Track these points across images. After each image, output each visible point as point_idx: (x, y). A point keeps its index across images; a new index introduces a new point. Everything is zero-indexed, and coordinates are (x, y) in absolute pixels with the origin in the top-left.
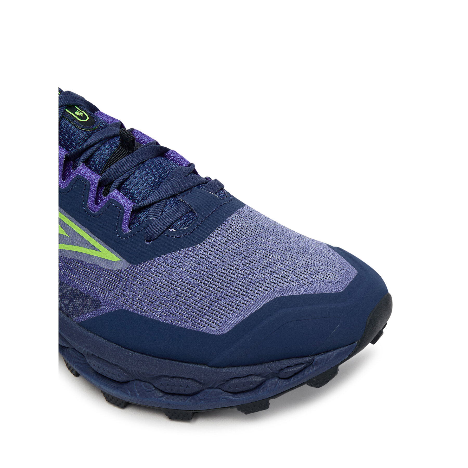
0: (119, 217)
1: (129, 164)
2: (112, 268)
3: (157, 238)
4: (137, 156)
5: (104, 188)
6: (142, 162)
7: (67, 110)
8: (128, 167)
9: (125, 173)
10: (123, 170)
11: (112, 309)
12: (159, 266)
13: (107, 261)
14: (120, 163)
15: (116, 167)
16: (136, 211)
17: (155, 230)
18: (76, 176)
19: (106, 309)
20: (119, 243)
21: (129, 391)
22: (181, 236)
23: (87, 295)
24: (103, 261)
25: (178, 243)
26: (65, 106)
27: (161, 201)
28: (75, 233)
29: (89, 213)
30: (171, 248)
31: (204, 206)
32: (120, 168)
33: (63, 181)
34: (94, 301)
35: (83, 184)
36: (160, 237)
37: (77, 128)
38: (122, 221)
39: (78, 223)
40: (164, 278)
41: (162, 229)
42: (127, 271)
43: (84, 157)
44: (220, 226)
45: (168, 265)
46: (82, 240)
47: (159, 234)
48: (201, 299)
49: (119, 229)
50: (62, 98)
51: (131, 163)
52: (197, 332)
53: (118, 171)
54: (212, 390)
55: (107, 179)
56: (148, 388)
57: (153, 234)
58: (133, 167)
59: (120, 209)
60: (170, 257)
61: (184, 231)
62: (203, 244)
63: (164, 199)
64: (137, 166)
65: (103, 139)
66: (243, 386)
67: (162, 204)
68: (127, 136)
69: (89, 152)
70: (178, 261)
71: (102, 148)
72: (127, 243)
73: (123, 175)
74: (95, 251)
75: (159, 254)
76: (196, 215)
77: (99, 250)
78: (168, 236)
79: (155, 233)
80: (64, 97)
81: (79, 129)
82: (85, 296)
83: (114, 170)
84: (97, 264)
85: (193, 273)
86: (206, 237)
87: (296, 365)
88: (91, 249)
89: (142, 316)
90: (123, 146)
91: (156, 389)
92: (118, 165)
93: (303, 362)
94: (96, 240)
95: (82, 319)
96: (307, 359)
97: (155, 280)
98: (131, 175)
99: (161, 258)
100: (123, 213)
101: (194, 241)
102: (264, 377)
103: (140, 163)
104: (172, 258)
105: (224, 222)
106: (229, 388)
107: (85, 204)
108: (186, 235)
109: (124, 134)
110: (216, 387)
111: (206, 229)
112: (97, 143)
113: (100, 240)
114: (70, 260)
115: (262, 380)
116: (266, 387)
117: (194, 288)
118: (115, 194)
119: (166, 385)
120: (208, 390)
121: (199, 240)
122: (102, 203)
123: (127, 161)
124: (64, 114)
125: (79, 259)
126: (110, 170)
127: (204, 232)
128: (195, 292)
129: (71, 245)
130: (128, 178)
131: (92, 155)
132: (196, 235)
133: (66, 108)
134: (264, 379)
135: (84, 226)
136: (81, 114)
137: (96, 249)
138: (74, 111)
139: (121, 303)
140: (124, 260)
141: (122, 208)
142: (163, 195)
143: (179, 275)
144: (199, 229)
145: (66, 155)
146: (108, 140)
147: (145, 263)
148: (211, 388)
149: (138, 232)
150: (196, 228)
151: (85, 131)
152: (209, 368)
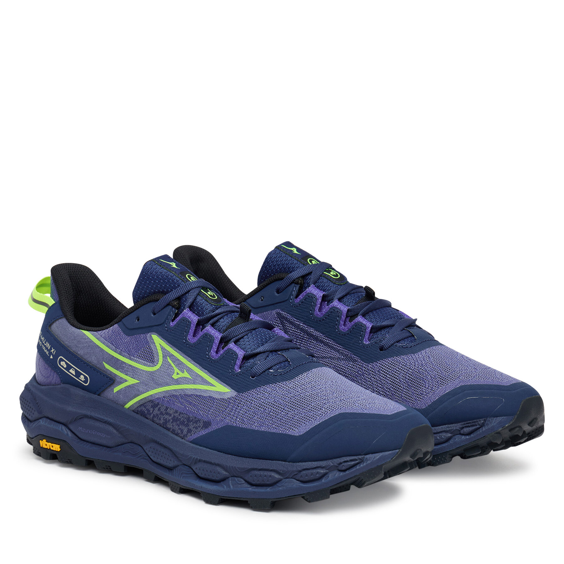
0: (233, 361)
1: (245, 328)
2: (223, 397)
3: (260, 375)
4: (250, 324)
5: (223, 344)
6: (254, 329)
7: (201, 290)
8: (243, 330)
9: (240, 334)
10: (239, 332)
11: (220, 426)
12: (259, 393)
13: (220, 393)
14: (238, 327)
15: (235, 329)
16: (246, 358)
17: (259, 369)
18: (205, 333)
19: (214, 427)
20: (231, 379)
21: (225, 486)
22: (277, 375)
23: (200, 420)
24: (217, 393)
25: (275, 379)
26: (201, 287)
27: (265, 352)
28: (198, 375)
29: (211, 359)
30: (269, 382)
31: (297, 359)
32: (237, 330)
33: (193, 338)
34: (206, 422)
35: (209, 338)
36: (261, 375)
37: (208, 302)
38: (235, 364)
39: (201, 367)
40: (262, 401)
41: (264, 369)
42: (235, 398)
43: (211, 322)
44: (307, 372)
45: (266, 392)
46: (202, 380)
47: (261, 372)
48: (287, 414)
49: (232, 370)
50: (199, 282)
51: (246, 328)
52: (282, 434)
53: (235, 332)
54: (288, 479)
55: (227, 336)
56: (240, 482)
57: (257, 372)
58: (247, 331)
59: (235, 355)
60: (268, 387)
61: (280, 372)
62: (293, 381)
63: (268, 351)
64: (251, 330)
65: (227, 312)
66: (311, 475)
67: (266, 354)
68: (246, 308)
69: (215, 319)
70: (273, 390)
71: (225, 317)
72: (237, 379)
73: (239, 335)
74: (211, 387)
75: (260, 385)
76: (290, 363)
77: (214, 386)
78: (268, 374)
79: (259, 371)
80: (201, 282)
81: (210, 303)
82: (199, 420)
83: (233, 331)
84: (212, 396)
85: (283, 398)
86: (296, 377)
87: (351, 461)
88: (208, 385)
89: (242, 428)
90: (241, 317)
91: (246, 483)
92: (236, 328)
93: (357, 459)
94: (213, 379)
95: (194, 436)
96: (360, 457)
97: (255, 402)
98: (245, 335)
99: (261, 388)
100: (237, 358)
101: (287, 378)
102: (327, 470)
103: (253, 329)
104: (269, 388)
105: (311, 371)
106: (301, 477)
107: (209, 353)
108: (281, 374)
109: (244, 306)
110: (291, 477)
111: (296, 372)
112: (222, 313)
113: (216, 378)
114: (190, 396)
115: (326, 472)
116: (328, 476)
117: (283, 406)
118: (232, 345)
119: (254, 476)
120: (285, 479)
121: (290, 378)
122: (222, 352)
123: (243, 326)
124: (199, 293)
125: (198, 394)
126: (230, 331)
127: (295, 374)
128: (284, 409)
129: (193, 384)
130: (242, 337)
131: (217, 321)
132: (289, 375)
133: (202, 289)
134: (327, 471)
135: (205, 369)
136: (212, 294)
137: (213, 385)
138: (207, 292)
139: (228, 421)
140: (233, 391)
141: (236, 355)
142: (267, 348)
143: (273, 399)
144: (291, 372)
145: (198, 319)
146: (230, 313)
147: (249, 392)
148: (287, 478)
149: (246, 371)
150: (289, 371)
151: (214, 305)
152: (287, 463)
